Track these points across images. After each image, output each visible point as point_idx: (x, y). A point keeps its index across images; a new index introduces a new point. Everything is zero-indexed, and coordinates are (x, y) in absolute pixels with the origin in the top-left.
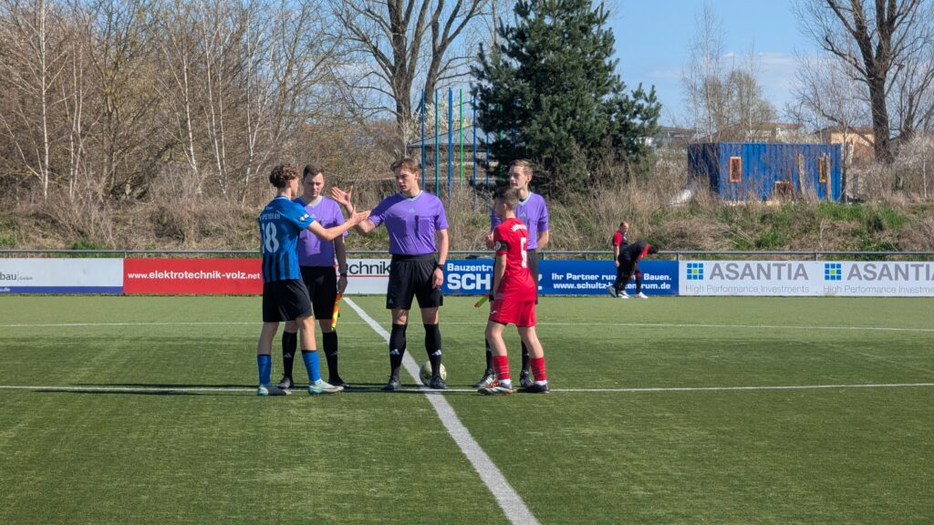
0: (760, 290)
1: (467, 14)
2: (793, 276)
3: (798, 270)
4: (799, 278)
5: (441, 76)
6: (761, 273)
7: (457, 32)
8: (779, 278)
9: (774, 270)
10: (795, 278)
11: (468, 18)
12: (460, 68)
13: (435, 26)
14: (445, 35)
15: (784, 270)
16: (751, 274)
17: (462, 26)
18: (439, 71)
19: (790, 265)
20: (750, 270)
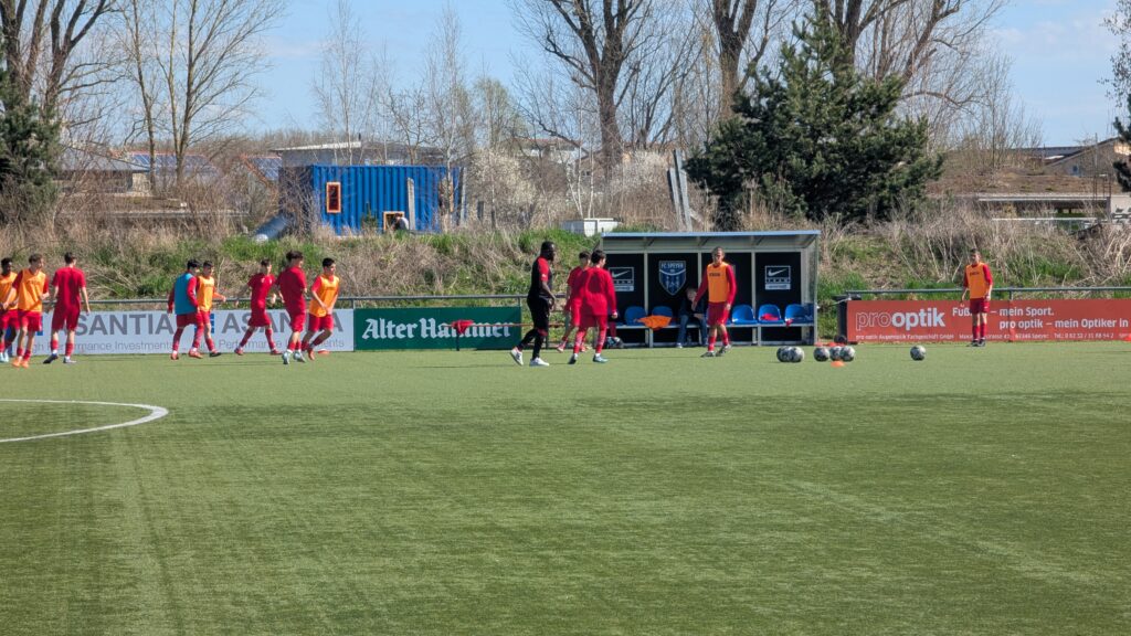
0: (113, 347)
1: (95, 10)
2: (154, 330)
3: (161, 322)
4: (162, 331)
5: (63, 87)
6: (115, 326)
7: (81, 35)
8: (138, 332)
9: (131, 323)
10: (158, 332)
11: (96, 15)
12: (89, 77)
13: (55, 26)
14: (67, 36)
15: (144, 323)
16: (103, 328)
17: (87, 27)
18: (60, 82)
19: (151, 316)
20: (102, 323)
